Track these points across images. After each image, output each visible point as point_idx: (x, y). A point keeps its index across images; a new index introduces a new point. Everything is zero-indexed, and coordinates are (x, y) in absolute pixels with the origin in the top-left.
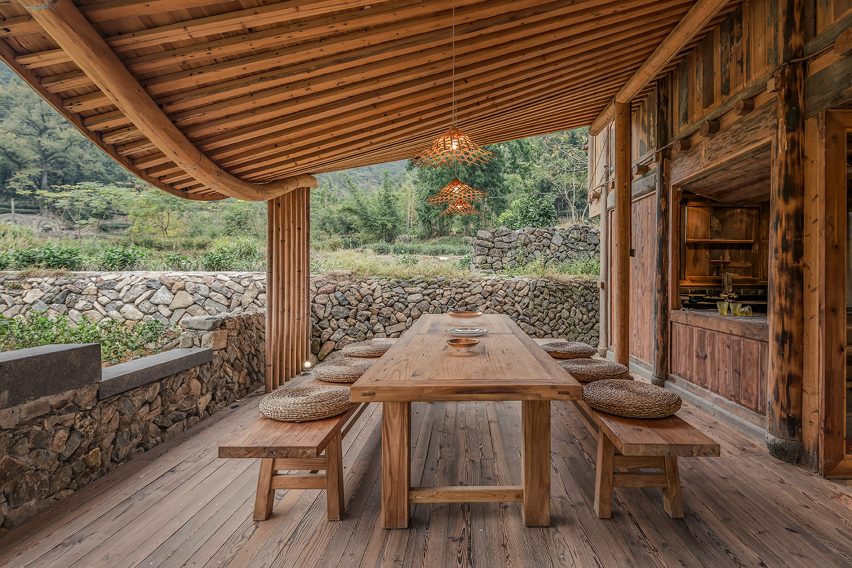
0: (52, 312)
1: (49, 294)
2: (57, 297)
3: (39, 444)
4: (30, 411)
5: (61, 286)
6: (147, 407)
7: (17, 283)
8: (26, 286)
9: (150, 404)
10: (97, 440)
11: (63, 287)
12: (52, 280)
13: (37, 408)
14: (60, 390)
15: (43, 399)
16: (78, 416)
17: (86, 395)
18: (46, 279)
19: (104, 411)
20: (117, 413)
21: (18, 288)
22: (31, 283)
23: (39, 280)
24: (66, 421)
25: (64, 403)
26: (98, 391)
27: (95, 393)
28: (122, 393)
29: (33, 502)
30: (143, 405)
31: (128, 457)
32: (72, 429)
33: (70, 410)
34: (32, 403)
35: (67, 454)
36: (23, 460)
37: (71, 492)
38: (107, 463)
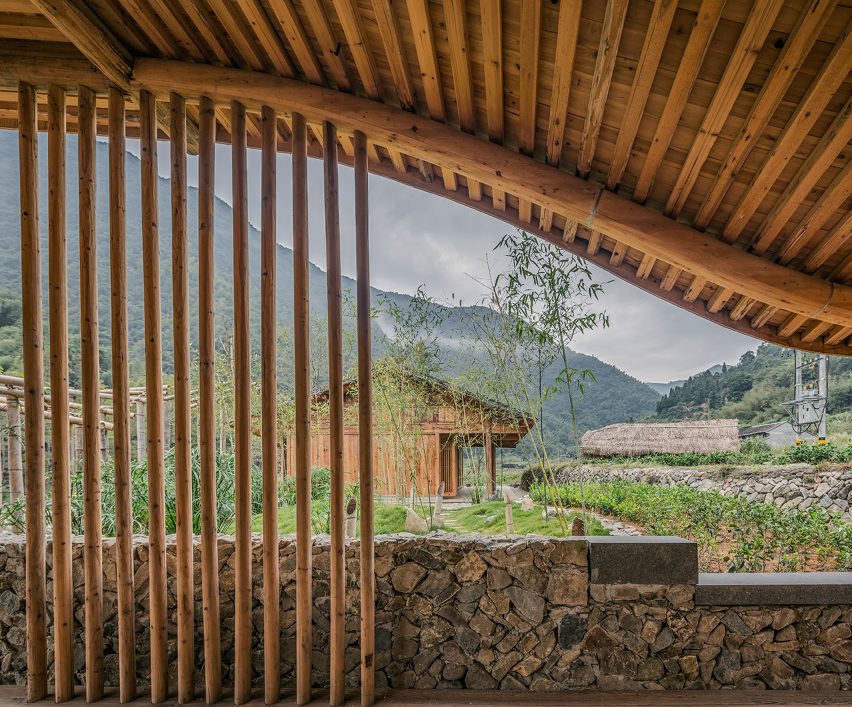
0: (835, 507)
1: (835, 489)
2: (841, 492)
3: (628, 626)
4: (619, 593)
5: (845, 480)
6: (771, 635)
7: (811, 477)
8: (818, 480)
9: (776, 632)
10: (694, 647)
11: (847, 482)
12: (838, 474)
13: (626, 592)
14: (649, 582)
15: (630, 585)
16: (669, 613)
17: (680, 595)
18: (834, 473)
19: (704, 618)
20: (722, 628)
21: (811, 481)
22: (821, 477)
23: (828, 474)
24: (658, 614)
25: (654, 596)
26: (694, 595)
27: (690, 595)
28: (730, 606)
29: (621, 678)
30: (763, 630)
31: (737, 684)
32: (664, 625)
33: (661, 604)
34: (621, 586)
35: (658, 647)
36: (612, 635)
37: (659, 687)
38: (707, 678)
